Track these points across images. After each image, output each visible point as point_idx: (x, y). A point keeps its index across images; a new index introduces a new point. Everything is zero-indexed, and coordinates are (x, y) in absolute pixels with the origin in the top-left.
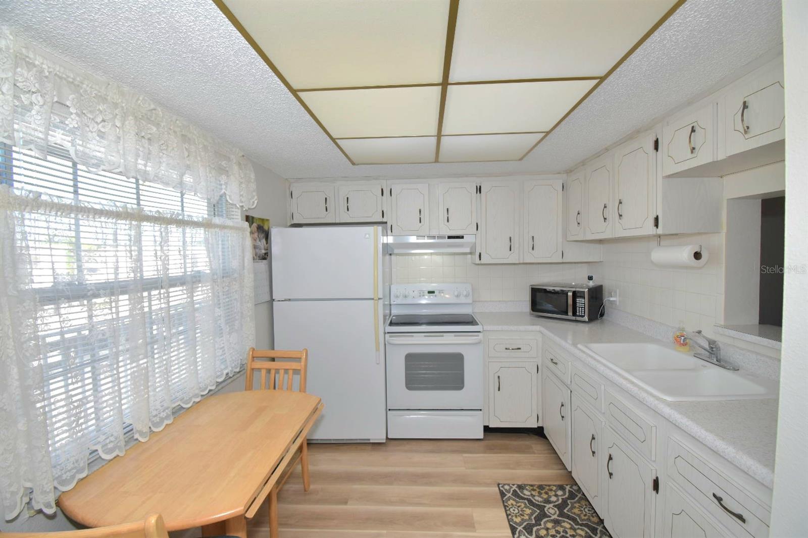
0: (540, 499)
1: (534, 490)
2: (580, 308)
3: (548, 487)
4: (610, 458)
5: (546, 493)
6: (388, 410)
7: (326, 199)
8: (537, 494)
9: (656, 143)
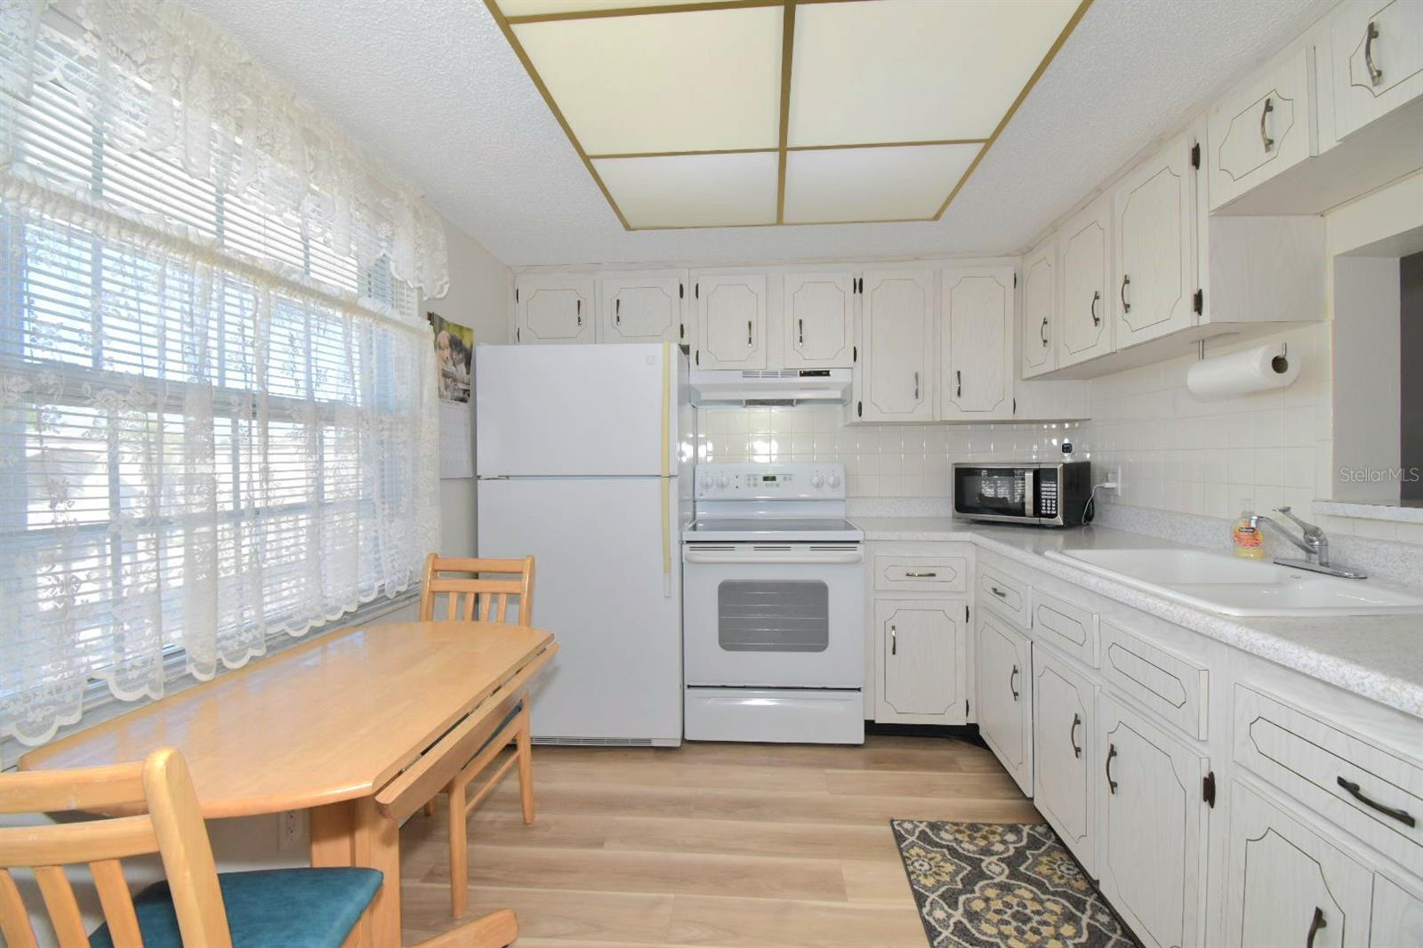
0: (972, 848)
1: (960, 832)
2: (1049, 501)
3: (987, 828)
4: (1113, 753)
5: (985, 837)
6: (686, 687)
7: (579, 302)
8: (967, 839)
9: (1196, 153)
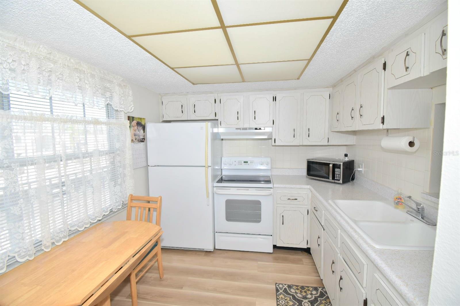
0: (300, 296)
1: (298, 289)
2: (337, 175)
3: (307, 288)
4: (341, 279)
5: (305, 292)
6: (215, 232)
7: (182, 105)
8: (299, 292)
9: (385, 65)
